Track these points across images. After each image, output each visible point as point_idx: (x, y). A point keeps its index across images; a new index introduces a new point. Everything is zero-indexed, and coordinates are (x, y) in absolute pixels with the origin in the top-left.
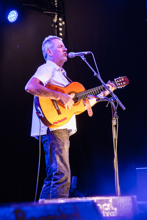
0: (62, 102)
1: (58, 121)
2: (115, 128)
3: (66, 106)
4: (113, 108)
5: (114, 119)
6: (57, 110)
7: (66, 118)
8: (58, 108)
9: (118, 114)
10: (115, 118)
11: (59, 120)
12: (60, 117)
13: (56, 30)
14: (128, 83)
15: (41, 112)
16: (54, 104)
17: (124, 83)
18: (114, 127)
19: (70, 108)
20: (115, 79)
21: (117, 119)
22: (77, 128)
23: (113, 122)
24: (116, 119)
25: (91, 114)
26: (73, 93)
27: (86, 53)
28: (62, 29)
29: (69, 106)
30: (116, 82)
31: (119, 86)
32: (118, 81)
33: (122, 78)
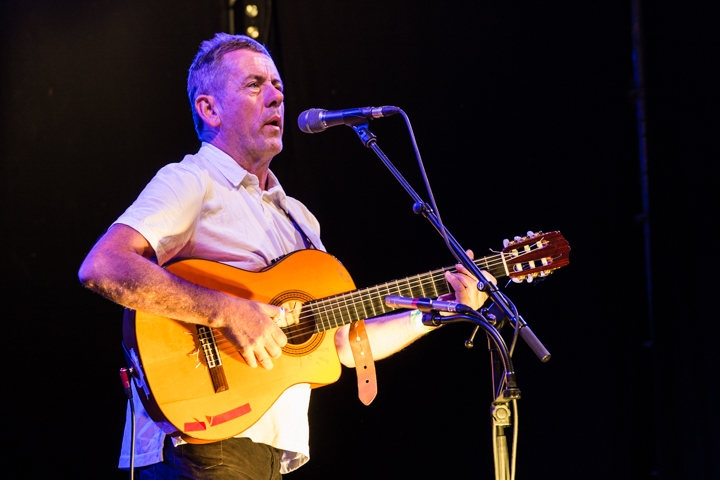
0: (233, 339)
1: (209, 418)
2: (503, 439)
3: (249, 353)
4: (496, 353)
5: (500, 398)
6: (210, 370)
7: (246, 409)
8: (217, 363)
9: (521, 381)
10: (507, 395)
11: (213, 414)
12: (224, 402)
13: (232, 13)
14: (566, 262)
15: (142, 376)
16: (198, 345)
17: (544, 261)
18: (498, 435)
19: (269, 364)
20: (506, 243)
21: (515, 401)
22: (310, 444)
23: (494, 413)
24: (511, 403)
26: (297, 298)
28: (258, 9)
29: (264, 355)
30: (503, 258)
31: (518, 275)
32: (515, 253)
33: (538, 239)
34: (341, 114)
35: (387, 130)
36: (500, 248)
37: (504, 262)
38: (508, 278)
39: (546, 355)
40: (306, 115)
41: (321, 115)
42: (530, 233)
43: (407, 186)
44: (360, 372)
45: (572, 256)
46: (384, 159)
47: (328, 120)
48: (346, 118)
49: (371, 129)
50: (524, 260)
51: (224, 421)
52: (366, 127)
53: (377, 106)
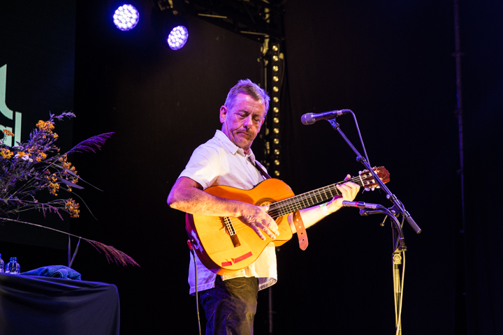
1: (233, 260)
6: (231, 237)
7: (250, 254)
8: (234, 233)
11: (235, 258)
12: (239, 252)
14: (389, 180)
15: (198, 242)
16: (224, 225)
20: (360, 172)
25: (304, 244)
30: (360, 178)
31: (368, 186)
32: (365, 176)
33: (375, 170)
34: (322, 115)
35: (345, 121)
37: (361, 180)
38: (364, 188)
39: (419, 230)
40: (305, 116)
41: (312, 116)
43: (354, 149)
44: (299, 236)
45: (391, 177)
46: (343, 135)
47: (315, 118)
48: (324, 116)
49: (337, 121)
50: (369, 179)
51: (240, 261)
52: (335, 120)
53: (339, 110)
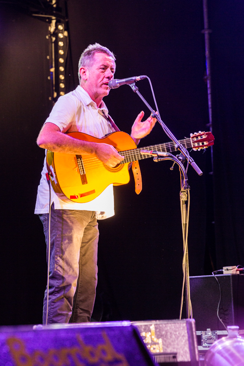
2: (184, 205)
6: (81, 175)
7: (93, 192)
8: (84, 173)
10: (185, 188)
11: (81, 193)
14: (213, 144)
15: (55, 176)
16: (77, 166)
17: (205, 143)
20: (191, 135)
21: (189, 191)
23: (181, 195)
24: (187, 191)
25: (139, 188)
27: (138, 78)
30: (191, 140)
31: (195, 147)
32: (195, 139)
33: (203, 134)
36: (190, 137)
37: (191, 142)
38: (192, 148)
42: (200, 132)
44: (136, 181)
45: (215, 141)
50: (198, 141)
51: (85, 196)
